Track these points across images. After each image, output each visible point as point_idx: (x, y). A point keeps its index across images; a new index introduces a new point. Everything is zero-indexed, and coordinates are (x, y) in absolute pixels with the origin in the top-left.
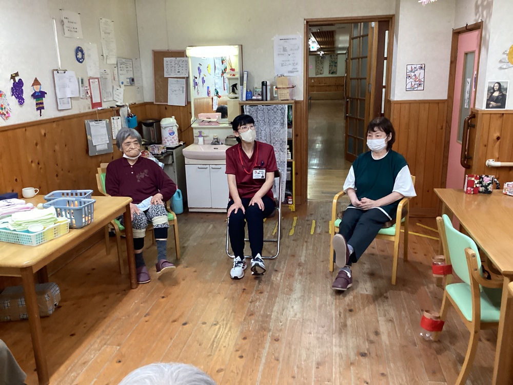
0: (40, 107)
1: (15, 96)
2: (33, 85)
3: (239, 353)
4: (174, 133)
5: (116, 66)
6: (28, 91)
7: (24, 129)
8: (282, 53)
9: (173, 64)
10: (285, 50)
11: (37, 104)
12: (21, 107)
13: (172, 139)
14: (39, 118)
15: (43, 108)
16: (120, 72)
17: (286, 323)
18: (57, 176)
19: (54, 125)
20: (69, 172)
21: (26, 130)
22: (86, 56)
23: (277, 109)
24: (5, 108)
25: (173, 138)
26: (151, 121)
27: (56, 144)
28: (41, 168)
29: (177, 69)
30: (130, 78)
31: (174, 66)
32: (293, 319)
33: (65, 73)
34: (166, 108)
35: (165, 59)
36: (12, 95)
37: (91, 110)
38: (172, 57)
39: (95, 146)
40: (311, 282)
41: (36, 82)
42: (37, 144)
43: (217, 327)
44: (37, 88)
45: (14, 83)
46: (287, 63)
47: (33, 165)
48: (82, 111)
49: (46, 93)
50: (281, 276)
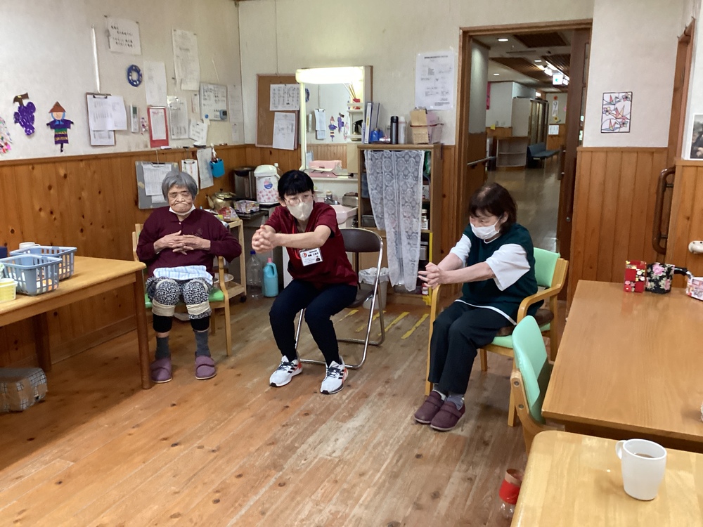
0: (61, 140)
1: (20, 123)
2: (52, 111)
3: (217, 496)
4: (271, 185)
5: (197, 93)
6: (42, 118)
7: (31, 167)
8: (427, 76)
9: (282, 92)
10: (431, 72)
11: (56, 136)
12: (30, 138)
13: (269, 194)
14: (59, 154)
15: (67, 142)
16: (203, 102)
17: (312, 461)
18: (82, 231)
19: (82, 164)
20: (103, 227)
21: (33, 168)
22: (145, 77)
23: (410, 157)
24: (2, 138)
25: (270, 192)
26: (246, 169)
27: (83, 189)
28: (55, 219)
29: (286, 99)
30: (220, 112)
31: (282, 95)
32: (326, 457)
33: (106, 98)
34: (271, 153)
35: (272, 86)
36: (16, 122)
37: (149, 148)
38: (281, 83)
39: (151, 196)
40: (388, 408)
41: (57, 108)
42: (50, 188)
43: (215, 454)
44: (58, 116)
45: (19, 108)
46: (435, 91)
47: (42, 214)
48: (133, 150)
49: (72, 123)
50: (351, 394)
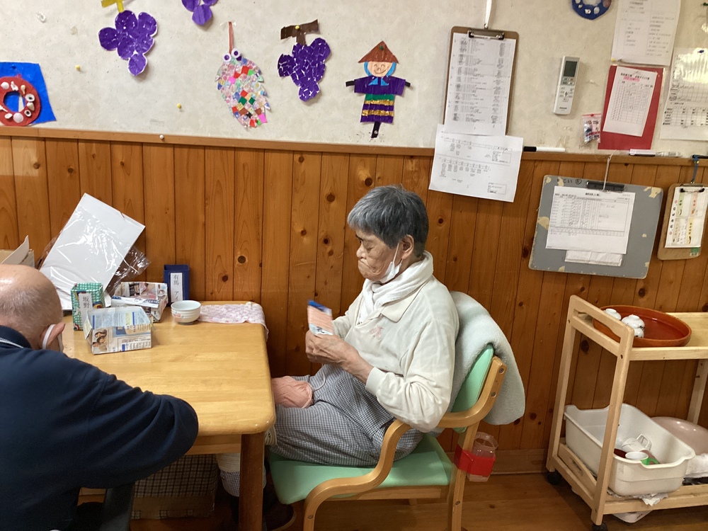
0: (377, 117)
1: (294, 77)
2: (366, 59)
6: (341, 70)
7: (297, 157)
11: (365, 107)
14: (366, 141)
15: (389, 119)
21: (301, 160)
24: (252, 101)
33: (502, 39)
36: (283, 73)
37: (594, 150)
44: (380, 70)
45: (295, 48)
49: (408, 85)
